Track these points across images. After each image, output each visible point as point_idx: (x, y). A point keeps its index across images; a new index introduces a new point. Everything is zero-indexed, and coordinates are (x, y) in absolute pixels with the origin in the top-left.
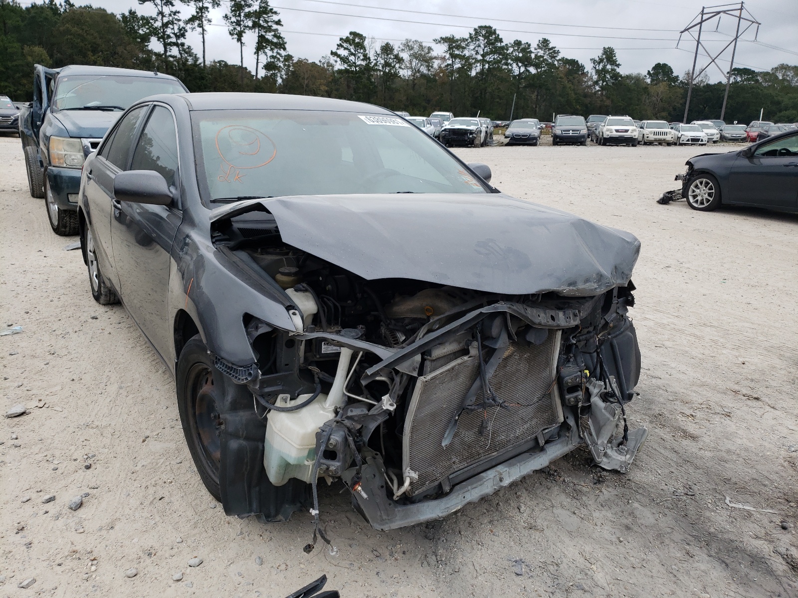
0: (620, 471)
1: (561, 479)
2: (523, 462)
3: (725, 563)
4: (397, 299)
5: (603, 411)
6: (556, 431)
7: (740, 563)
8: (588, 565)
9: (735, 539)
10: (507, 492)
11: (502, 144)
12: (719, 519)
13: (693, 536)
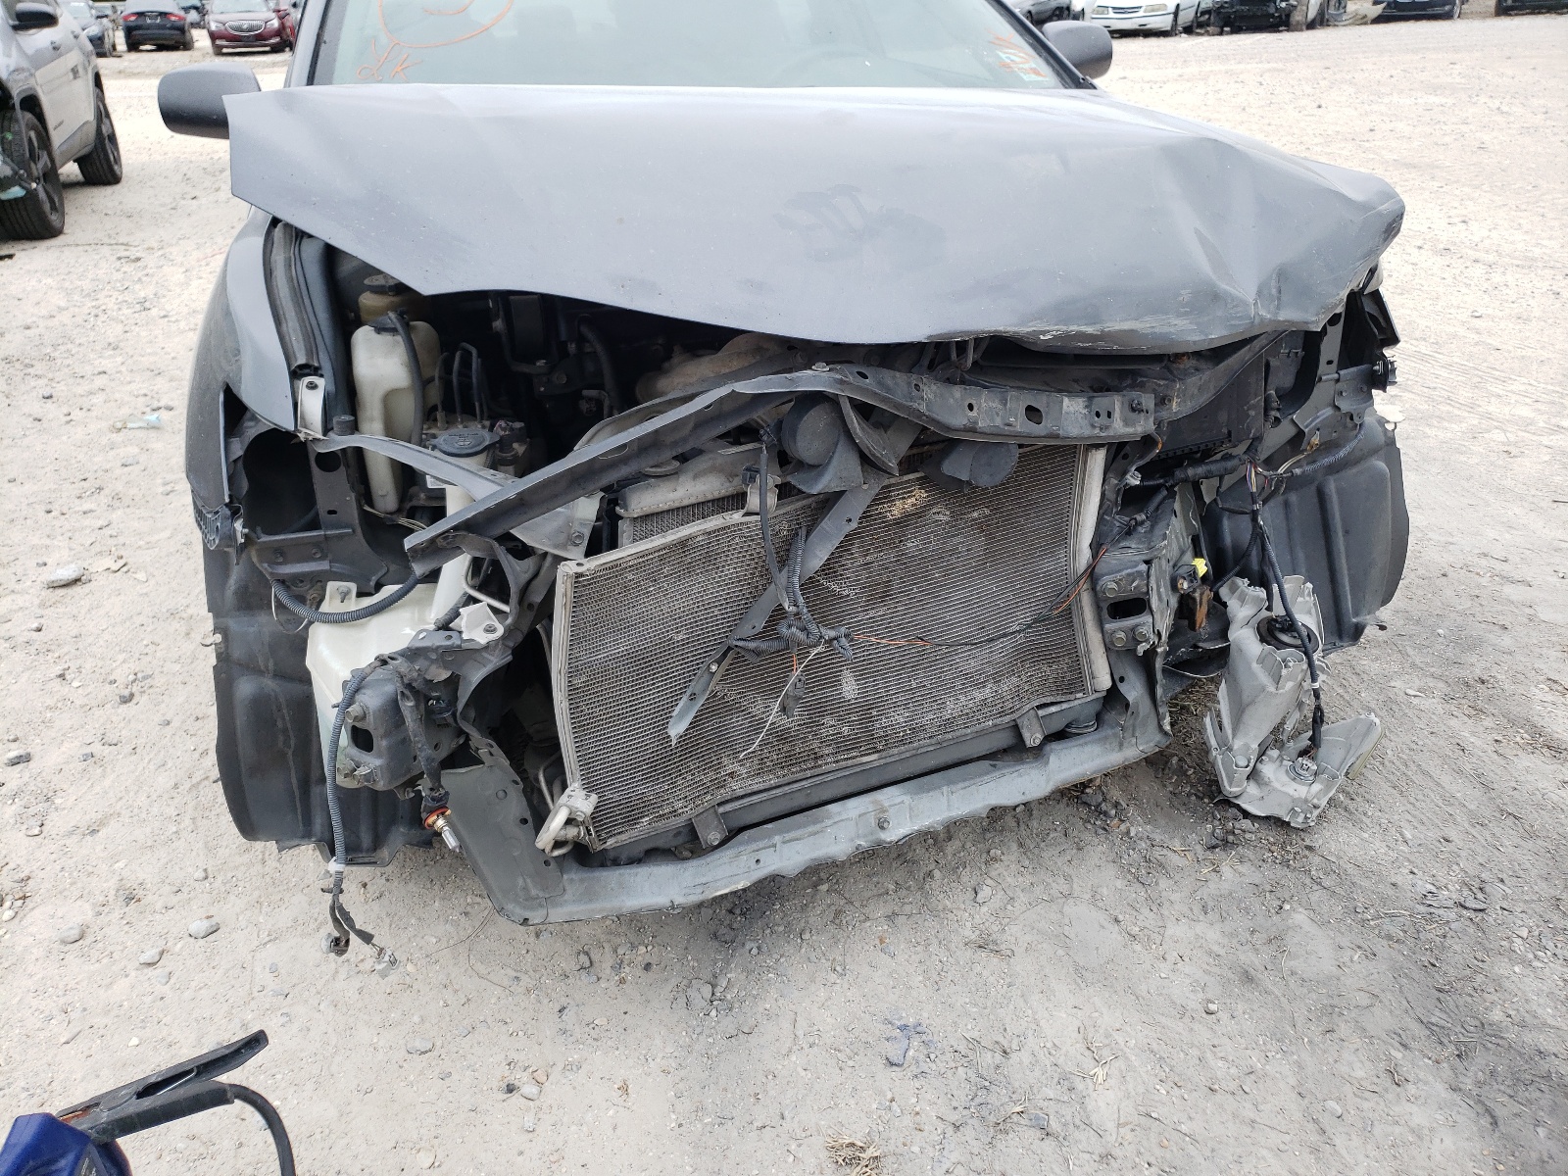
0: (1288, 823)
1: (1123, 827)
2: (961, 785)
3: (1493, 1117)
4: (675, 360)
5: (1255, 666)
6: (1093, 710)
7: (1537, 1123)
8: (1088, 1063)
9: (1555, 1050)
10: (968, 845)
11: (1363, 21)
12: (1530, 985)
13: (1428, 1025)
